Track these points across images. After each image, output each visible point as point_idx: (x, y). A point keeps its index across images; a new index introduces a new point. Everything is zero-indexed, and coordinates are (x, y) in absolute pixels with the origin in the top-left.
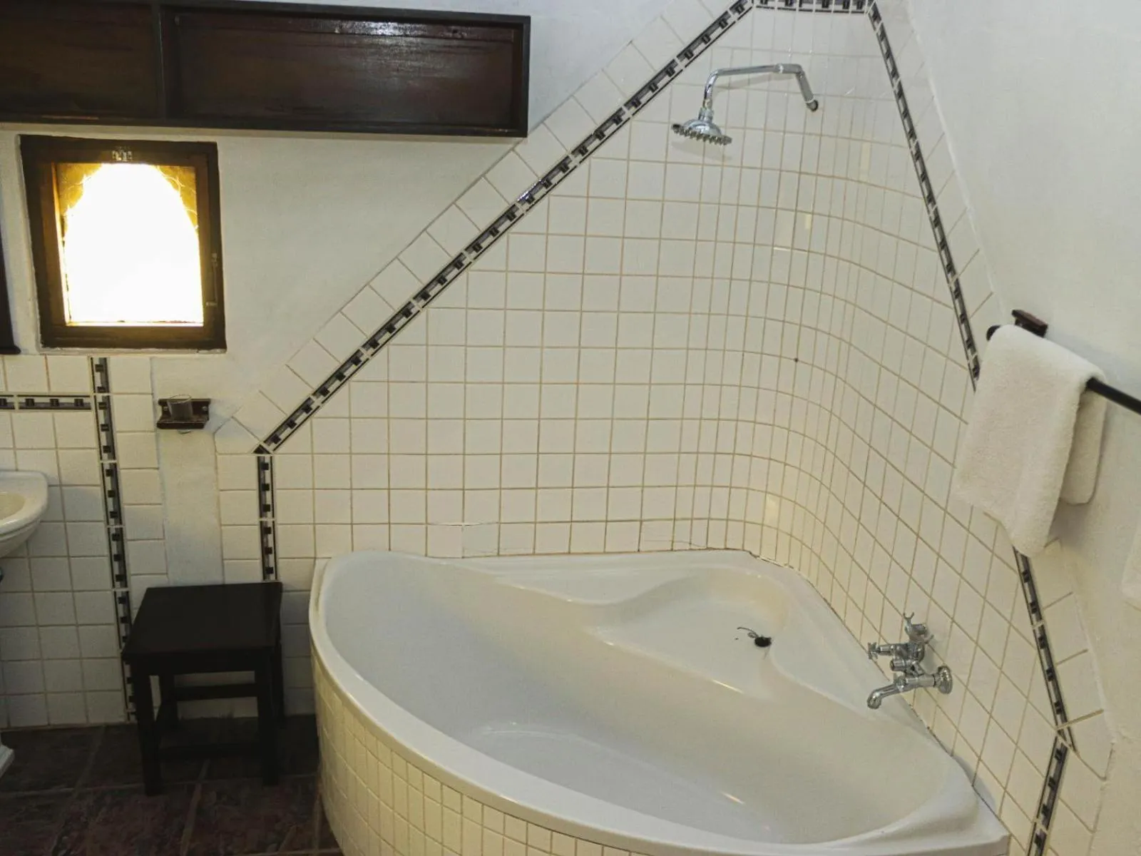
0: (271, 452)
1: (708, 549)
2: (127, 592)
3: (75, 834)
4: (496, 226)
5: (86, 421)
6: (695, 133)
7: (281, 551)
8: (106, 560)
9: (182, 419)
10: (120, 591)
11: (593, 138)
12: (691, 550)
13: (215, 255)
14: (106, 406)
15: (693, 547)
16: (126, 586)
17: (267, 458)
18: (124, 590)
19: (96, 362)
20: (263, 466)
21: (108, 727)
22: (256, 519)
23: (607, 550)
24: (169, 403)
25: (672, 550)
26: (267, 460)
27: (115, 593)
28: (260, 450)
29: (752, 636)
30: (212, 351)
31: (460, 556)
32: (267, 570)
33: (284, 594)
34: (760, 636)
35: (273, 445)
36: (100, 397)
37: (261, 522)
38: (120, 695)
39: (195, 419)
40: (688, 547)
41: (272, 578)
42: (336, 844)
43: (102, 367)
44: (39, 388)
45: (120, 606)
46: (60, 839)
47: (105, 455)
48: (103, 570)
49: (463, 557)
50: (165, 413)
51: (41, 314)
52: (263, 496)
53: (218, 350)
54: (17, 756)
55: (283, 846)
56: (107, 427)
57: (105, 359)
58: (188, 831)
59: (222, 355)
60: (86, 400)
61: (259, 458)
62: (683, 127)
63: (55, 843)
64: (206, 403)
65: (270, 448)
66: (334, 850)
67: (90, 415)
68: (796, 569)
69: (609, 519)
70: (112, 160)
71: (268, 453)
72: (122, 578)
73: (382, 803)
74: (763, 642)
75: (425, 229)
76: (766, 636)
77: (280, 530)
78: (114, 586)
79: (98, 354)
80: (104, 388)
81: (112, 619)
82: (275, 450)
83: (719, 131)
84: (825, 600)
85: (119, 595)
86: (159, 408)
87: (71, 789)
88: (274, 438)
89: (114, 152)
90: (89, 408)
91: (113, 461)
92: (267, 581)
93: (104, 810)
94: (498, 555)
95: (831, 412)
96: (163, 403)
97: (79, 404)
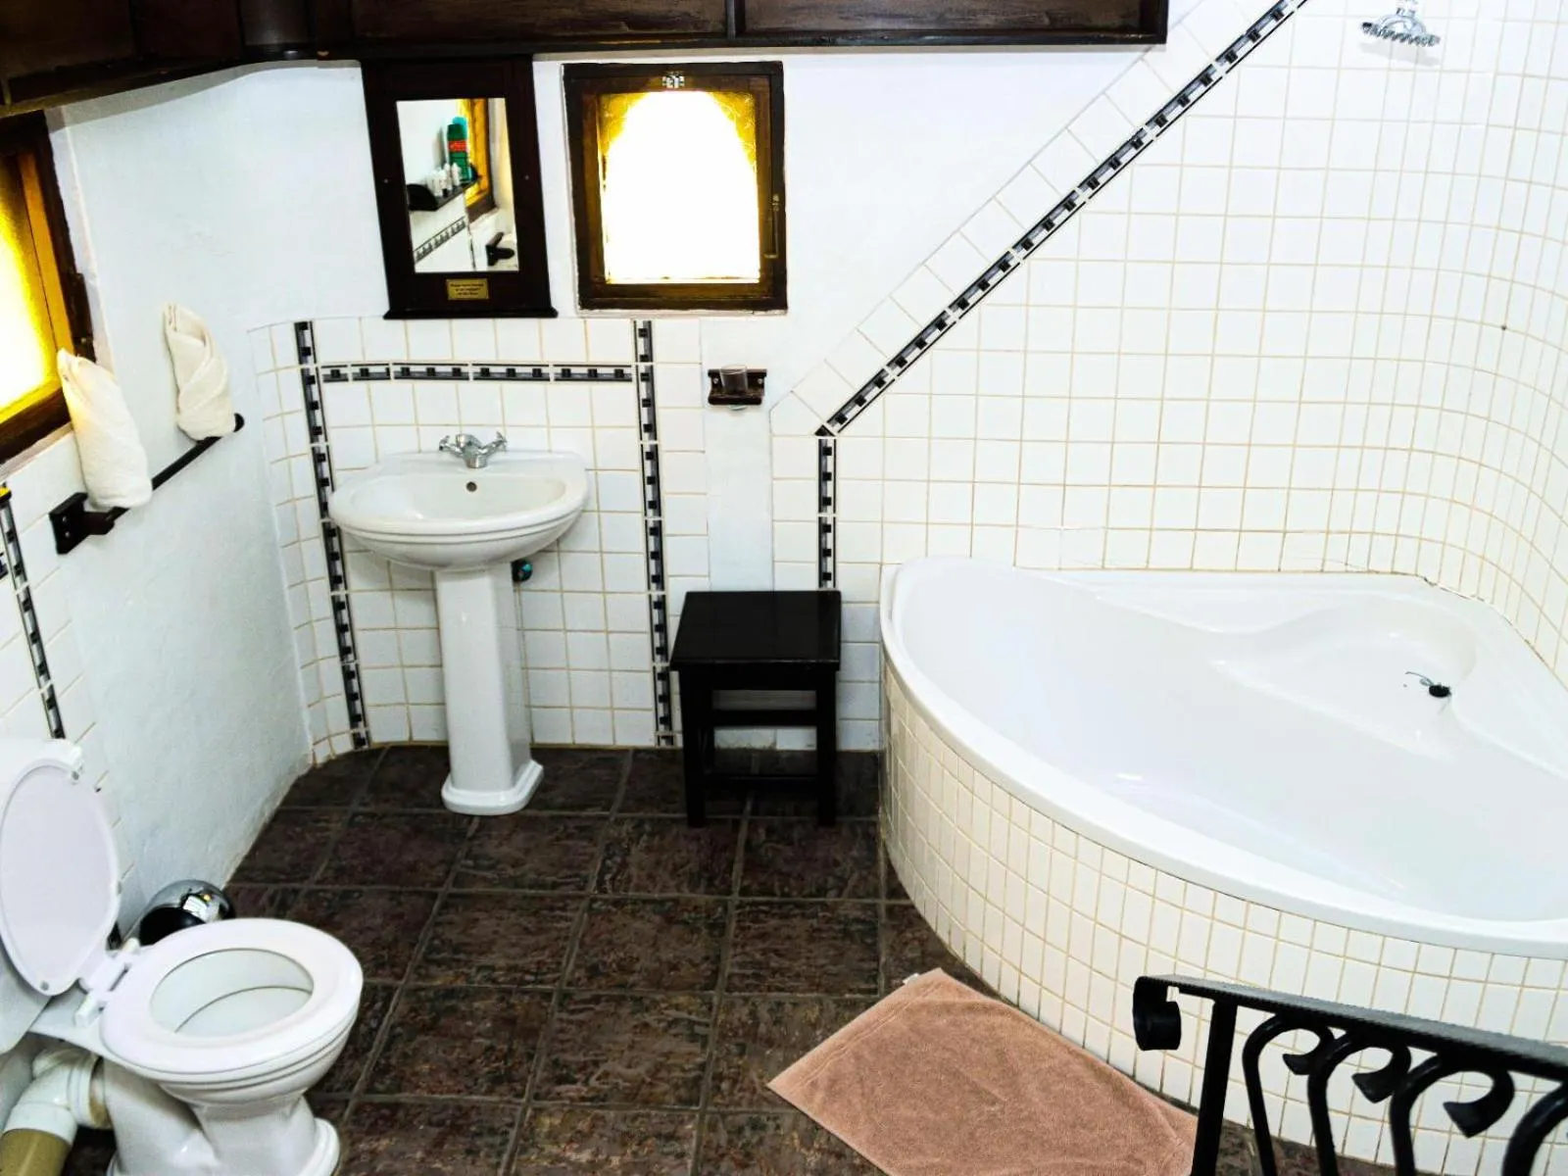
0: (835, 433)
1: (1369, 572)
2: (664, 597)
3: (618, 859)
4: (1118, 156)
5: (626, 394)
6: (1393, 33)
7: (842, 553)
8: (642, 558)
9: (734, 392)
10: (656, 594)
11: (1244, 39)
12: (1347, 572)
13: (776, 198)
14: (648, 377)
15: (1349, 568)
16: (663, 588)
17: (829, 441)
18: (661, 593)
19: (640, 326)
20: (825, 451)
21: (637, 751)
22: (814, 515)
23: (1239, 568)
24: (721, 374)
25: (1322, 571)
26: (830, 444)
27: (650, 596)
28: (822, 431)
29: (1424, 683)
30: (769, 312)
31: (1056, 567)
32: (824, 576)
33: (844, 606)
34: (1436, 684)
35: (838, 426)
36: (643, 367)
37: (820, 519)
38: (651, 715)
39: (751, 394)
40: (1343, 568)
41: (829, 585)
42: (907, 897)
43: (645, 332)
44: (576, 356)
45: (656, 612)
46: (604, 861)
47: (646, 435)
48: (638, 568)
49: (1060, 569)
50: (716, 387)
51: (580, 270)
52: (824, 487)
53: (777, 312)
54: (545, 775)
55: (846, 891)
56: (649, 403)
57: (650, 323)
58: (738, 868)
59: (782, 317)
60: (626, 371)
61: (820, 441)
62: (1376, 26)
63: (599, 866)
64: (763, 374)
65: (834, 428)
66: (903, 902)
67: (631, 387)
68: (1487, 602)
69: (1244, 528)
70: (661, 88)
71: (832, 435)
72: (658, 579)
73: (973, 845)
74: (1439, 692)
75: (1029, 162)
76: (1444, 684)
77: (841, 528)
78: (649, 588)
79: (641, 316)
80: (647, 357)
81: (646, 627)
82: (839, 431)
83: (1423, 29)
84: (1527, 642)
85: (655, 599)
86: (708, 381)
87: (606, 813)
88: (840, 418)
89: (664, 78)
90: (630, 380)
91: (654, 442)
92: (823, 589)
93: (645, 837)
94: (1103, 568)
95: (1550, 396)
96: (713, 374)
97: (620, 376)
